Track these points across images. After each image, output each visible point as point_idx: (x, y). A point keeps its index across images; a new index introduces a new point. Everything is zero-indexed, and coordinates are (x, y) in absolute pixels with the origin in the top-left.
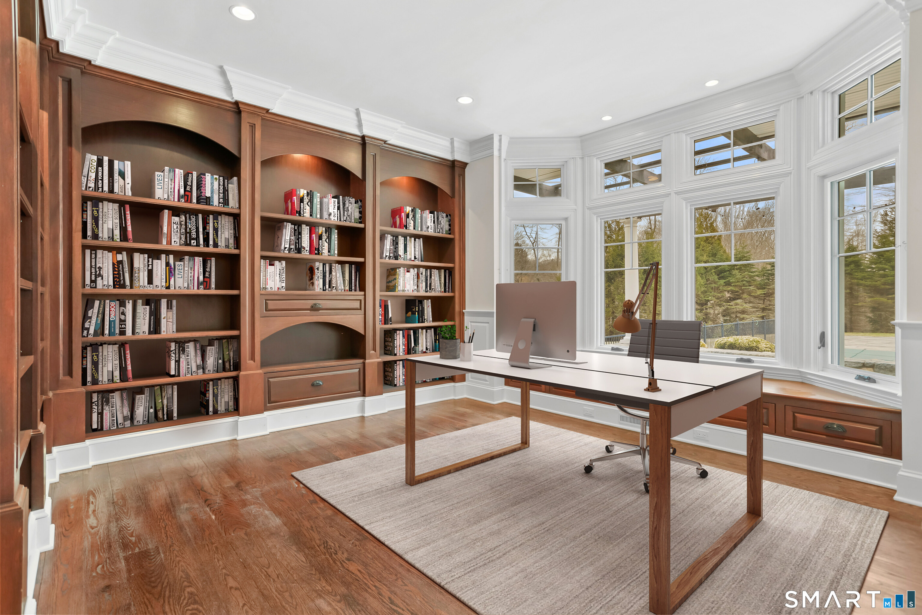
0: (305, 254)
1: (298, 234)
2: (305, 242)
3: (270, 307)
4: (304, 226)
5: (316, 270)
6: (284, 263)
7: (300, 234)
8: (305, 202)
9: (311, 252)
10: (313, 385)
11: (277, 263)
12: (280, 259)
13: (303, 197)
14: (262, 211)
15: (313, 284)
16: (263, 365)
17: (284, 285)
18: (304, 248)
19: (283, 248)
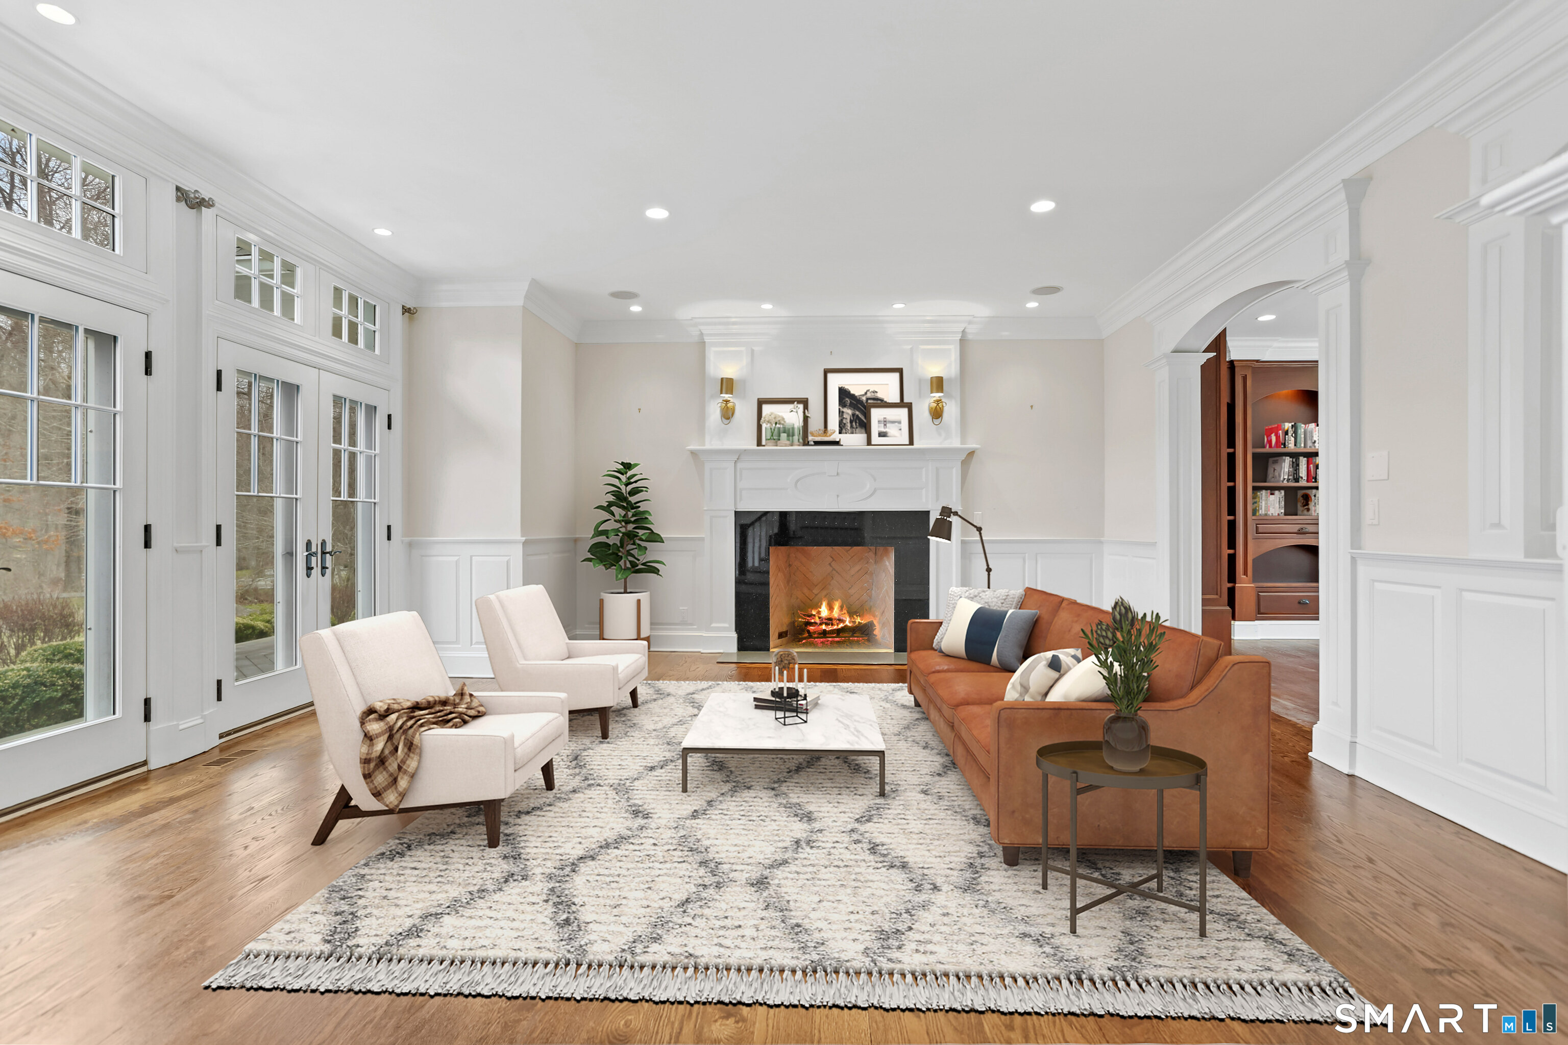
0: (1303, 483)
1: (1296, 466)
2: (1303, 473)
3: (1260, 531)
4: (1301, 458)
5: (1313, 498)
6: (1283, 492)
7: (1298, 465)
8: (1290, 434)
9: (1308, 481)
10: (1299, 603)
11: (1277, 492)
12: (1279, 488)
13: (1287, 431)
14: (1253, 447)
15: (1308, 510)
16: (1254, 581)
17: (1283, 511)
18: (1302, 478)
19: (1282, 479)
